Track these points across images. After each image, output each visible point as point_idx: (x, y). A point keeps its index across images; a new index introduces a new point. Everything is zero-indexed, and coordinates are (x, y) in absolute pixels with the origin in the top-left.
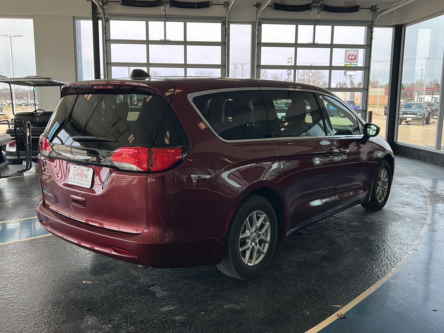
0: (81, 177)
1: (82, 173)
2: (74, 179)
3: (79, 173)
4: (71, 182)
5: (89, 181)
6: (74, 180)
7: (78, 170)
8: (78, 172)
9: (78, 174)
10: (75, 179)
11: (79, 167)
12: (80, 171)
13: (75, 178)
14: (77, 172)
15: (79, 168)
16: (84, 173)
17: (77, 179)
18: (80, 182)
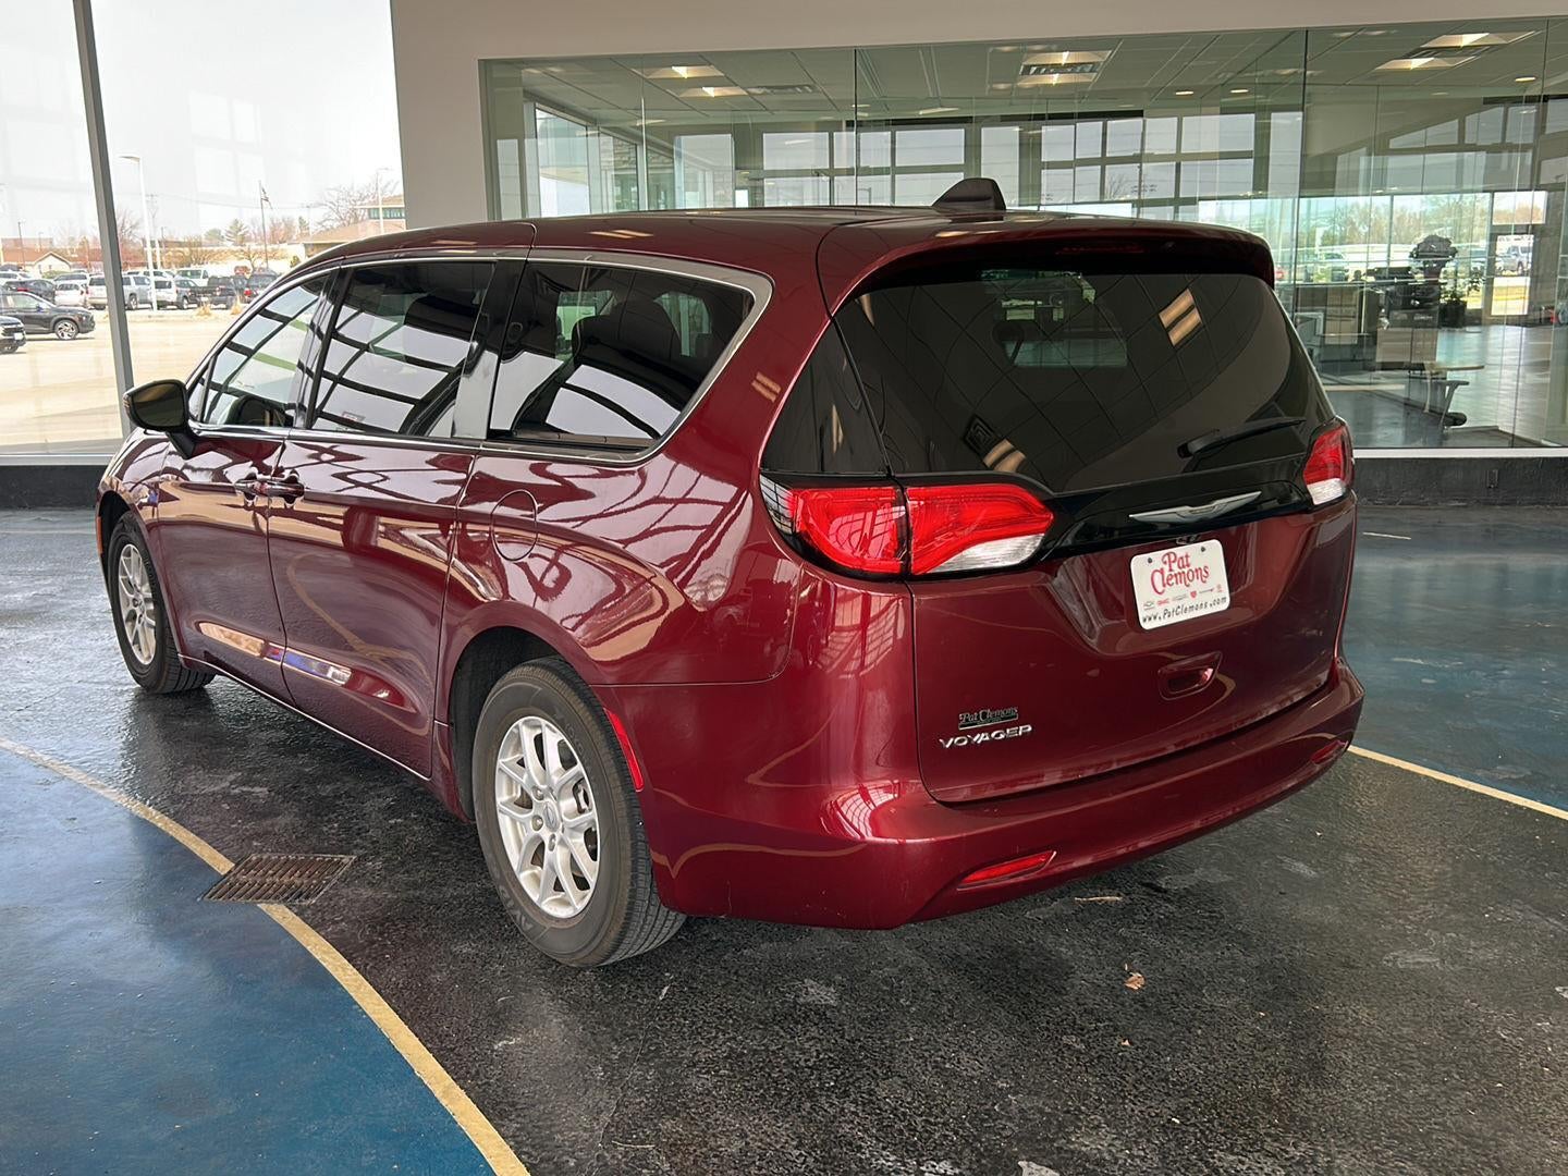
0: (1188, 586)
1: (1186, 570)
2: (1160, 603)
3: (1176, 575)
4: (1155, 618)
5: (1219, 587)
6: (1164, 606)
7: (1166, 568)
8: (1171, 570)
9: (1174, 581)
10: (1165, 602)
11: (1168, 554)
12: (1175, 566)
13: (1162, 598)
14: (1167, 573)
15: (1166, 559)
16: (1193, 568)
17: (1174, 599)
18: (1189, 602)
